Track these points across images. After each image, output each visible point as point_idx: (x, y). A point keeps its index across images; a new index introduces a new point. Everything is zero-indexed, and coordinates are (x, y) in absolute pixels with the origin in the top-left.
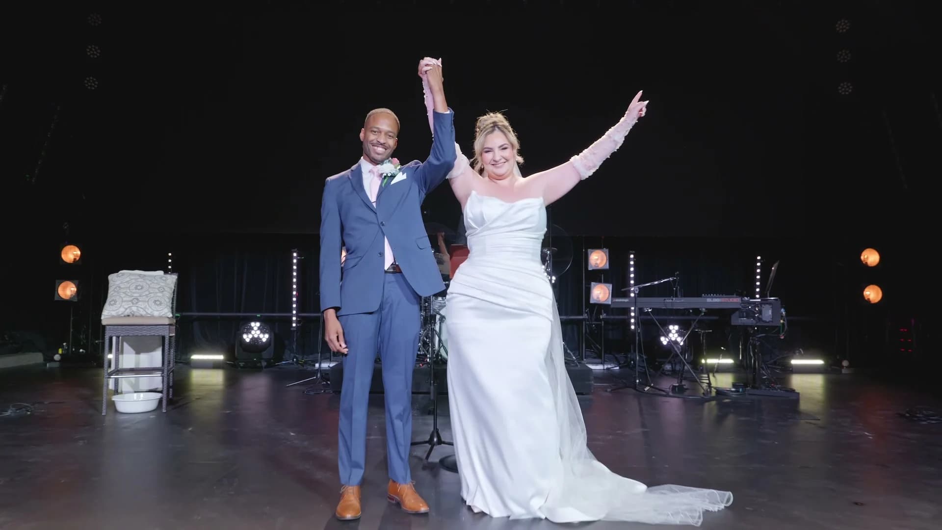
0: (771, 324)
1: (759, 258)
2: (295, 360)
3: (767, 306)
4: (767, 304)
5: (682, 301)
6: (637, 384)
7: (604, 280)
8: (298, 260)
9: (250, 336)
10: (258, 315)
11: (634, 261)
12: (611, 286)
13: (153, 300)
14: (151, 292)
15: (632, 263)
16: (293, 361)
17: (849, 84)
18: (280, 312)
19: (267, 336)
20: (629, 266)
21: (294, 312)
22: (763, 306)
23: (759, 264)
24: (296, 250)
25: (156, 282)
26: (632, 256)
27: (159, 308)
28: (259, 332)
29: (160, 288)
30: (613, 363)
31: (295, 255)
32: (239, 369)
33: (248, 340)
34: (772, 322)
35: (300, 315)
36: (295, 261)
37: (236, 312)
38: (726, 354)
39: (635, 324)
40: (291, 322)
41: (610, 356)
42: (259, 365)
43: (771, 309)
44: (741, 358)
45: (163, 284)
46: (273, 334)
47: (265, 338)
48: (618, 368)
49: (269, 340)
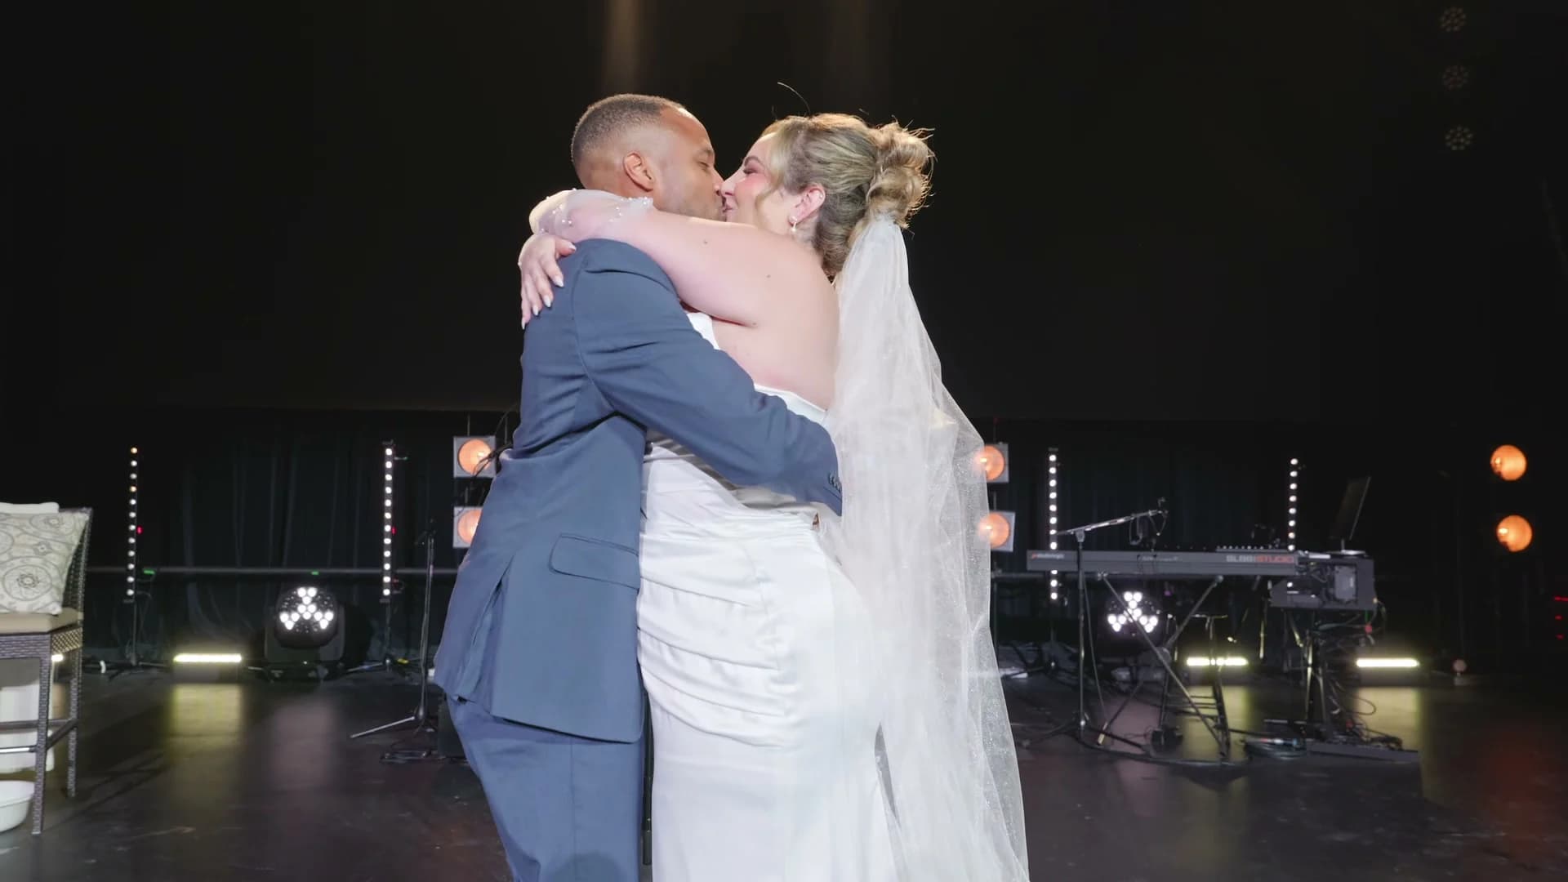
0: (1352, 607)
1: (1294, 462)
2: (388, 661)
3: (1345, 569)
4: (1345, 565)
5: (1176, 559)
6: (1082, 729)
7: (997, 504)
8: (395, 463)
9: (295, 617)
10: (315, 573)
11: (1057, 468)
12: (1012, 516)
13: (16, 574)
14: (15, 554)
15: (1053, 470)
16: (384, 662)
17: (1466, 130)
18: (360, 566)
19: (330, 616)
20: (1048, 477)
21: (387, 567)
22: (1337, 568)
23: (1293, 474)
24: (392, 442)
25: (32, 530)
26: (1053, 458)
27: (30, 593)
28: (313, 608)
29: (39, 544)
30: (1017, 666)
31: (389, 452)
32: (272, 682)
33: (289, 626)
34: (1356, 602)
35: (399, 571)
36: (389, 465)
37: (274, 565)
38: (1233, 650)
39: (1059, 590)
40: (381, 585)
41: (1008, 648)
42: (312, 674)
43: (1354, 575)
44: (1262, 655)
45: (48, 536)
46: (342, 611)
47: (325, 620)
48: (1025, 675)
49: (334, 625)
